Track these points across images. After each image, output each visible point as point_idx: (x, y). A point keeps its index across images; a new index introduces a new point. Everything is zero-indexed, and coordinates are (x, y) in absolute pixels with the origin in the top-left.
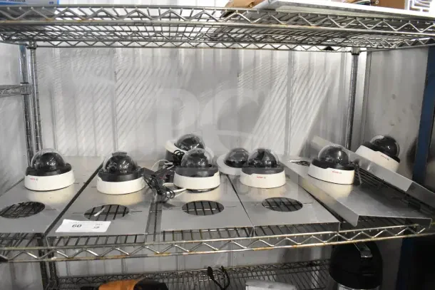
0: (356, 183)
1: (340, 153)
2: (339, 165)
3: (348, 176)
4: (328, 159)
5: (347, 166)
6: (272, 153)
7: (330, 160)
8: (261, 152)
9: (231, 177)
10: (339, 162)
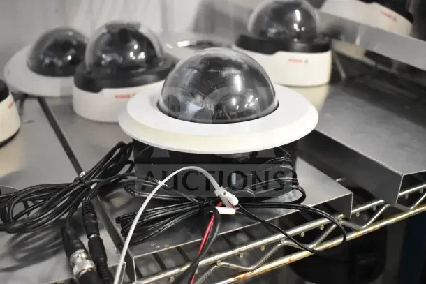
0: (334, 78)
1: (298, 15)
2: (298, 44)
3: (318, 66)
4: (273, 31)
5: (315, 44)
6: (143, 30)
7: (278, 34)
8: (115, 31)
9: (49, 103)
10: (299, 36)
